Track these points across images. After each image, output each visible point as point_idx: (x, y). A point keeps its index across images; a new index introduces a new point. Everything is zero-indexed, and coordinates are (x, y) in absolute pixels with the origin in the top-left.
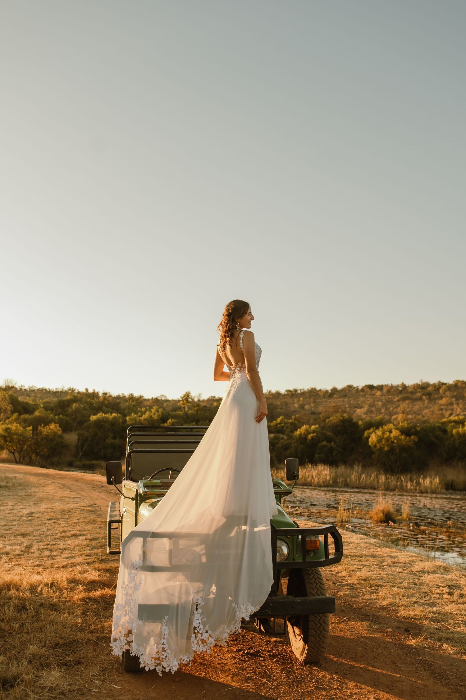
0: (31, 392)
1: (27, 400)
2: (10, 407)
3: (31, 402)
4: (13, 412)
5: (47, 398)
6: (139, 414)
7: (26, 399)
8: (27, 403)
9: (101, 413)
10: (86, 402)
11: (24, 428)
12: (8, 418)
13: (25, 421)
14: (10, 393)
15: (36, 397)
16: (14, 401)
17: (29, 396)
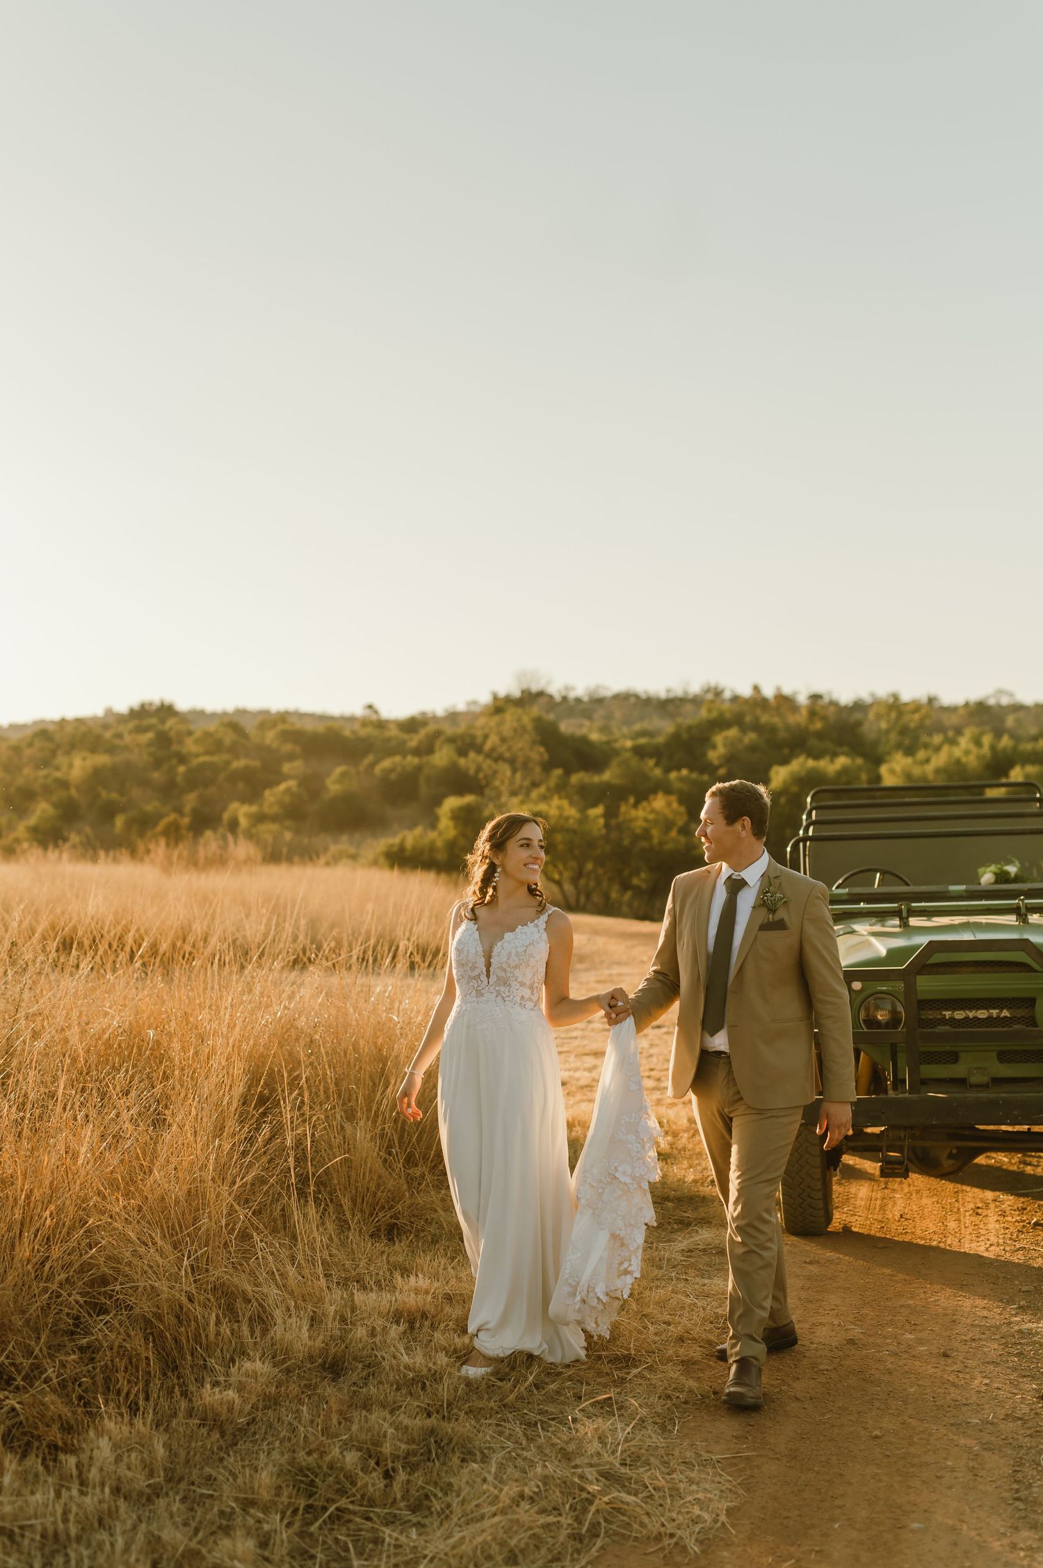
0: (595, 704)
1: (584, 731)
2: (538, 754)
3: (595, 737)
4: (547, 767)
5: (642, 718)
6: (921, 754)
7: (581, 726)
8: (584, 740)
9: (802, 759)
10: (757, 727)
11: (583, 810)
12: (535, 785)
13: (583, 791)
14: (535, 711)
15: (609, 717)
16: (547, 735)
17: (590, 718)
